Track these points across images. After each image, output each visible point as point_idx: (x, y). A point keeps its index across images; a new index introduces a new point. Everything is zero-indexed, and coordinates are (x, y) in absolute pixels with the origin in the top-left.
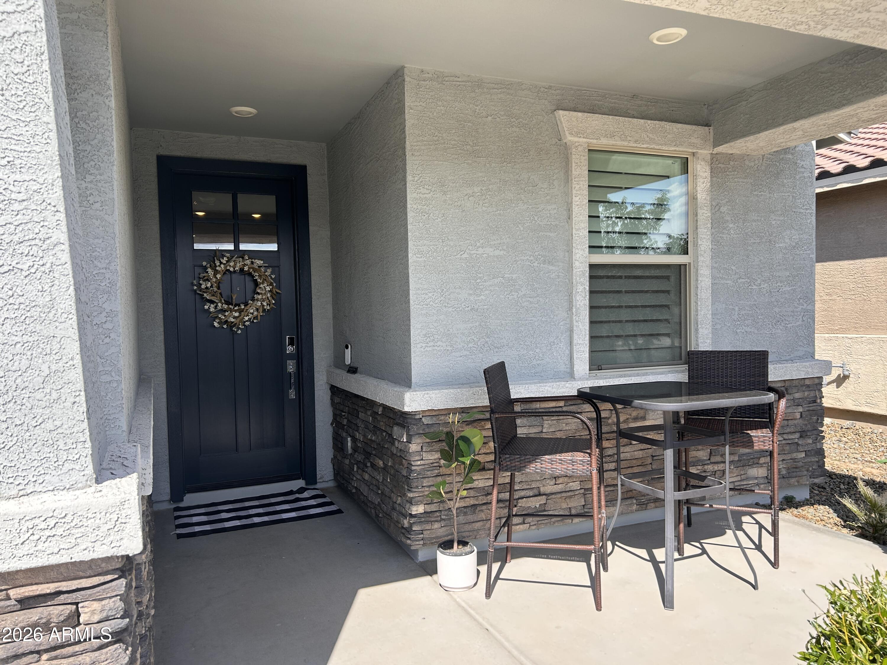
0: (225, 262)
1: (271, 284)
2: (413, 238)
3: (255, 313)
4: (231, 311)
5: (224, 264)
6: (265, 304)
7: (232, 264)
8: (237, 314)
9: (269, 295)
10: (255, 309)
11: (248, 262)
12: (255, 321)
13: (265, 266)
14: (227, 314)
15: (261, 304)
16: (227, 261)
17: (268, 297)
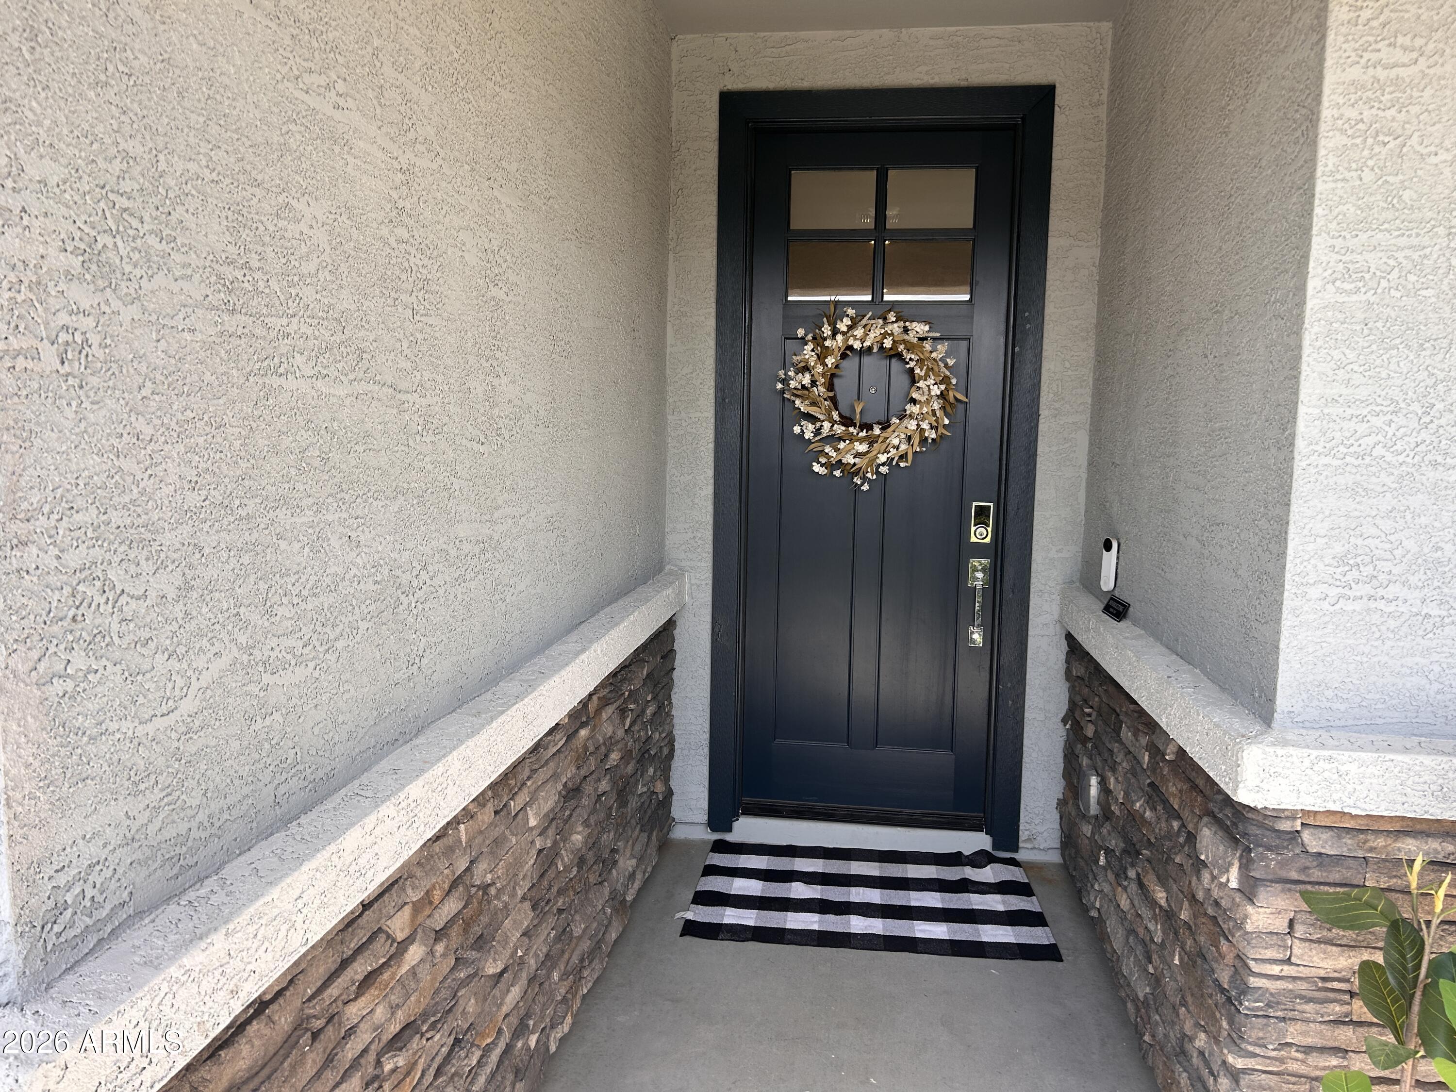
0: (845, 329)
1: (945, 380)
2: (1333, 226)
3: (903, 447)
4: (852, 439)
5: (844, 333)
6: (925, 425)
7: (859, 332)
8: (862, 448)
9: (936, 406)
10: (903, 436)
11: (896, 328)
12: (902, 465)
13: (934, 339)
14: (842, 445)
15: (919, 425)
16: (850, 328)
17: (934, 411)
